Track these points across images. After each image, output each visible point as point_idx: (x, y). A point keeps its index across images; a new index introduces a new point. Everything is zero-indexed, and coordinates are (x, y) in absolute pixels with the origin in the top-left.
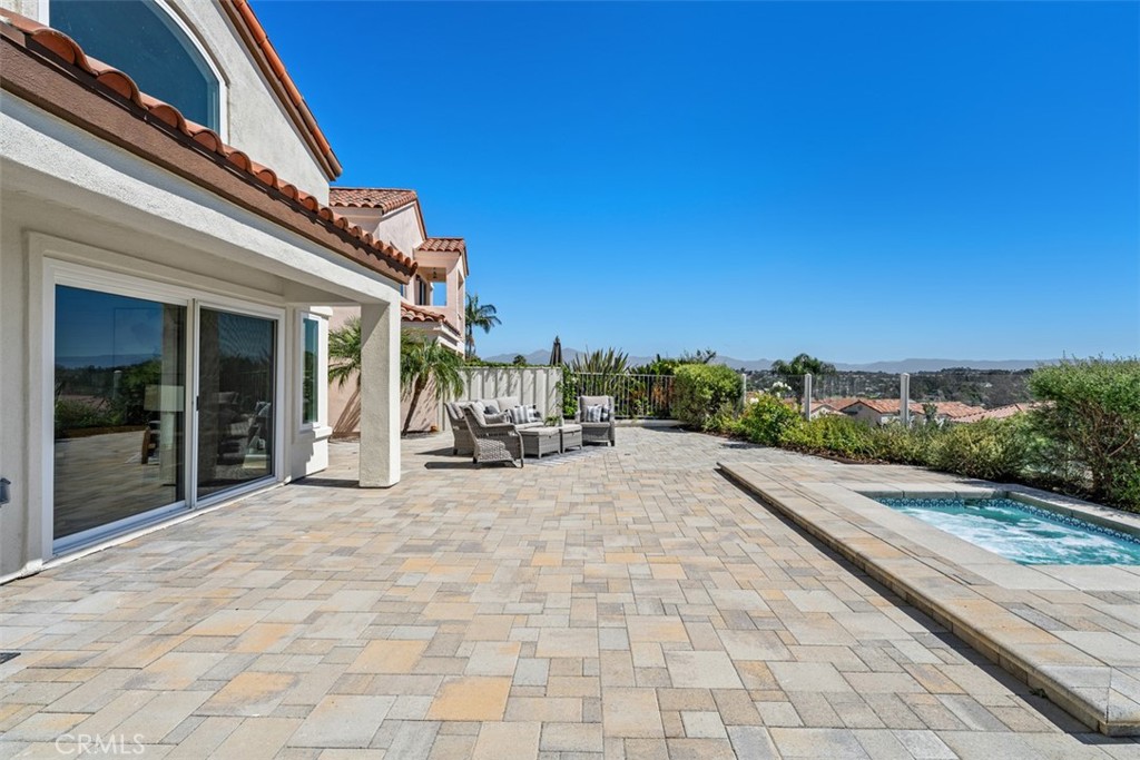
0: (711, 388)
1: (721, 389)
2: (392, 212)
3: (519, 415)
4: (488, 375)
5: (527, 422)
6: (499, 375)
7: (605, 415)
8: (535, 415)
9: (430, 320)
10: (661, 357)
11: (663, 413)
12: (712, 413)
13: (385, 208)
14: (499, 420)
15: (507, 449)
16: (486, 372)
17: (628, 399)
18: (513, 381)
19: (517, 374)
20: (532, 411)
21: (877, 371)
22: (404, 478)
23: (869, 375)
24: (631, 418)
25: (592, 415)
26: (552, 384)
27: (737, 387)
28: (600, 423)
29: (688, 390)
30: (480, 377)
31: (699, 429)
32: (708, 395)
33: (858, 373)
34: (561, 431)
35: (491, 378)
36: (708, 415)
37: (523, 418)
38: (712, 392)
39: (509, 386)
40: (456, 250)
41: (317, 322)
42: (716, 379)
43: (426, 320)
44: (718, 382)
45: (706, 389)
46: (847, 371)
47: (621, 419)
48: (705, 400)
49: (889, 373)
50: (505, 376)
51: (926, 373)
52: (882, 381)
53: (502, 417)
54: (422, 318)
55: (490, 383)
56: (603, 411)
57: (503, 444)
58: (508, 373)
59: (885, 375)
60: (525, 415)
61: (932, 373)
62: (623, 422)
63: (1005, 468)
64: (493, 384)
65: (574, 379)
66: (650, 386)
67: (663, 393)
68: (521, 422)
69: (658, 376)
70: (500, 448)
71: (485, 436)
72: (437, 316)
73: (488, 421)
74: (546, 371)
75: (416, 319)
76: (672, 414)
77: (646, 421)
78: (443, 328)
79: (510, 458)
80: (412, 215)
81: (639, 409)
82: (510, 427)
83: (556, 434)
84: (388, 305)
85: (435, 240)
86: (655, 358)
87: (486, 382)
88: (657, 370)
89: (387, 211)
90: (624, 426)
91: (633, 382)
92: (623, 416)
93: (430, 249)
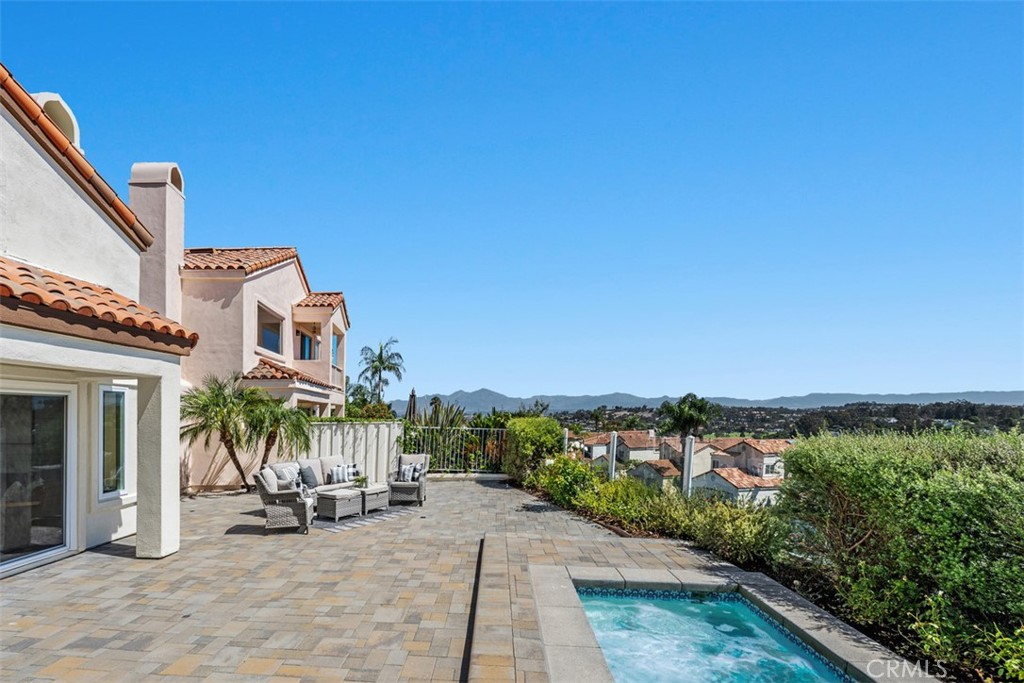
0: (533, 444)
1: (542, 444)
2: (260, 272)
3: (338, 474)
4: (336, 430)
5: (344, 481)
6: (346, 429)
7: (417, 474)
8: (354, 474)
9: (285, 378)
10: (497, 410)
11: (495, 468)
12: (534, 468)
13: (248, 269)
14: (287, 487)
15: (295, 515)
16: (334, 427)
17: (463, 453)
18: (359, 436)
19: (362, 429)
20: (351, 470)
21: (778, 407)
22: (186, 547)
23: (769, 411)
24: (465, 472)
25: (404, 475)
26: (394, 439)
27: (558, 441)
28: (411, 482)
29: (514, 445)
30: (329, 432)
31: (519, 486)
32: (530, 450)
33: (759, 409)
34: (363, 493)
35: (339, 433)
36: (529, 472)
37: (341, 478)
38: (533, 447)
39: (355, 442)
40: (330, 305)
41: (123, 393)
42: (538, 434)
43: (283, 378)
44: (540, 437)
45: (528, 445)
46: (748, 407)
47: (456, 472)
48: (527, 456)
49: (791, 408)
50: (352, 430)
51: (829, 408)
52: (782, 417)
53: (290, 484)
54: (279, 375)
55: (339, 437)
56: (415, 470)
57: (290, 510)
58: (353, 428)
59: (787, 411)
60: (343, 475)
61: (834, 408)
62: (458, 475)
63: (759, 552)
64: (340, 437)
65: (412, 433)
66: (485, 439)
67: (497, 447)
68: (339, 482)
69: (492, 429)
70: (287, 514)
71: (274, 503)
72: (292, 373)
73: (280, 487)
74: (389, 426)
75: (273, 377)
76: (502, 468)
77: (480, 475)
78: (298, 385)
79: (296, 524)
80: (291, 271)
81: (472, 463)
82: (297, 494)
83: (357, 496)
84: (160, 378)
85: (317, 295)
86: (490, 411)
87: (334, 438)
88: (491, 424)
89: (252, 272)
90: (458, 480)
91: (468, 436)
92: (458, 470)
93: (307, 305)
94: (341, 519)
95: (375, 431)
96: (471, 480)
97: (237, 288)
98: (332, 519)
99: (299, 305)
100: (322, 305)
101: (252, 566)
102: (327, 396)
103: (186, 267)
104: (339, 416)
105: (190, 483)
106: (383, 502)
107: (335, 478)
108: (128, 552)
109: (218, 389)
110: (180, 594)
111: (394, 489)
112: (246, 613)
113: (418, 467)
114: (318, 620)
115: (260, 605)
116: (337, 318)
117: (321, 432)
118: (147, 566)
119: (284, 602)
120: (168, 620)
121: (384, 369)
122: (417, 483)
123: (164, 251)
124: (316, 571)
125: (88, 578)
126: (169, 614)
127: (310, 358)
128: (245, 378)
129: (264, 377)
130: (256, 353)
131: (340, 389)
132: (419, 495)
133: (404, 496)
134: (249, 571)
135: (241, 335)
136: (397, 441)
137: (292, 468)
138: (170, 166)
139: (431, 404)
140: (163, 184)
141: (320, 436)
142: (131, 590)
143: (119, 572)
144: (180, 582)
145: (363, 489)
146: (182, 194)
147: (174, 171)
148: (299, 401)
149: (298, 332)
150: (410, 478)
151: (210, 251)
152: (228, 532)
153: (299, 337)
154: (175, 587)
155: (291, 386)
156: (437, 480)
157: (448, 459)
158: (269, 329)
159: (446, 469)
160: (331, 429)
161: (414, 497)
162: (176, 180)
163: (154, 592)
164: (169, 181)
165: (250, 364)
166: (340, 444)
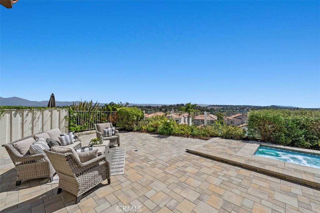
1: (139, 116)
4: (15, 114)
6: (25, 113)
18: (37, 116)
28: (113, 136)
30: (8, 115)
55: (18, 118)
58: (32, 112)
67: (113, 118)
69: (111, 111)
74: (59, 111)
95: (50, 113)
132: (118, 141)
133: (111, 143)
136: (65, 118)
160: (11, 113)
161: (116, 143)
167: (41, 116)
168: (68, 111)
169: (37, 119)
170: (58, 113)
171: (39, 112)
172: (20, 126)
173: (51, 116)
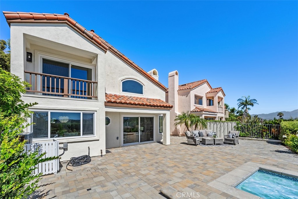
3: (210, 134)
5: (211, 136)
6: (218, 123)
8: (215, 135)
11: (276, 138)
16: (214, 123)
17: (261, 132)
22: (171, 144)
24: (262, 138)
26: (233, 127)
30: (212, 124)
34: (214, 139)
35: (215, 124)
37: (211, 135)
39: (220, 127)
50: (219, 124)
54: (199, 111)
56: (233, 135)
57: (193, 140)
62: (259, 139)
65: (240, 125)
66: (271, 128)
67: (276, 131)
68: (210, 136)
69: (274, 125)
70: (192, 141)
71: (189, 138)
72: (202, 110)
73: (191, 135)
74: (231, 123)
75: (197, 111)
76: (279, 138)
77: (269, 140)
78: (204, 113)
79: (194, 144)
80: (205, 85)
81: (264, 135)
82: (194, 137)
83: (212, 140)
84: (166, 114)
85: (213, 89)
86: (273, 119)
87: (214, 126)
88: (273, 123)
89: (193, 88)
90: (259, 140)
91: (263, 127)
92: (259, 137)
93: (210, 93)
94: (207, 144)
95: (227, 124)
96: (265, 141)
97: (189, 93)
98: (205, 144)
99: (207, 93)
100: (214, 92)
101: (180, 149)
102: (216, 115)
103: (179, 90)
104: (215, 120)
105: (180, 134)
106: (222, 142)
107: (209, 135)
108: (162, 143)
109: (184, 115)
110: (166, 151)
111: (226, 140)
112: (174, 155)
113: (234, 134)
114: (185, 159)
115: (178, 155)
116: (220, 94)
117: (210, 124)
118: (164, 146)
119: (182, 155)
120: (162, 153)
121: (248, 105)
122: (233, 139)
123: (174, 88)
124: (192, 152)
125: (155, 146)
126: (163, 153)
127: (213, 105)
128: (191, 112)
129: (195, 111)
130: (194, 106)
131: (222, 113)
132: (234, 142)
133: (229, 141)
134: (180, 150)
135: (190, 102)
136: (234, 127)
137: (197, 132)
138: (175, 72)
139: (278, 115)
140: (174, 75)
141: (210, 125)
142: (159, 149)
143: (159, 146)
144: (167, 149)
145: (215, 138)
146: (178, 76)
147: (176, 72)
148: (205, 116)
149: (208, 99)
150: (231, 137)
151: (185, 85)
152: (181, 143)
153: (208, 100)
154: (166, 149)
155: (202, 113)
156: (250, 140)
157: (254, 134)
158: (199, 100)
159: (253, 136)
160: (213, 123)
161: (232, 142)
162: (177, 74)
163: (163, 150)
164: (175, 74)
165: (193, 108)
166: (216, 127)
167: (223, 125)
168: (236, 123)
169: (221, 127)
170: (231, 124)
171: (222, 124)
172: (216, 129)
173: (227, 126)
